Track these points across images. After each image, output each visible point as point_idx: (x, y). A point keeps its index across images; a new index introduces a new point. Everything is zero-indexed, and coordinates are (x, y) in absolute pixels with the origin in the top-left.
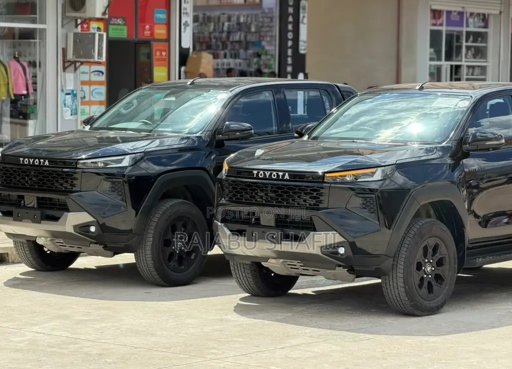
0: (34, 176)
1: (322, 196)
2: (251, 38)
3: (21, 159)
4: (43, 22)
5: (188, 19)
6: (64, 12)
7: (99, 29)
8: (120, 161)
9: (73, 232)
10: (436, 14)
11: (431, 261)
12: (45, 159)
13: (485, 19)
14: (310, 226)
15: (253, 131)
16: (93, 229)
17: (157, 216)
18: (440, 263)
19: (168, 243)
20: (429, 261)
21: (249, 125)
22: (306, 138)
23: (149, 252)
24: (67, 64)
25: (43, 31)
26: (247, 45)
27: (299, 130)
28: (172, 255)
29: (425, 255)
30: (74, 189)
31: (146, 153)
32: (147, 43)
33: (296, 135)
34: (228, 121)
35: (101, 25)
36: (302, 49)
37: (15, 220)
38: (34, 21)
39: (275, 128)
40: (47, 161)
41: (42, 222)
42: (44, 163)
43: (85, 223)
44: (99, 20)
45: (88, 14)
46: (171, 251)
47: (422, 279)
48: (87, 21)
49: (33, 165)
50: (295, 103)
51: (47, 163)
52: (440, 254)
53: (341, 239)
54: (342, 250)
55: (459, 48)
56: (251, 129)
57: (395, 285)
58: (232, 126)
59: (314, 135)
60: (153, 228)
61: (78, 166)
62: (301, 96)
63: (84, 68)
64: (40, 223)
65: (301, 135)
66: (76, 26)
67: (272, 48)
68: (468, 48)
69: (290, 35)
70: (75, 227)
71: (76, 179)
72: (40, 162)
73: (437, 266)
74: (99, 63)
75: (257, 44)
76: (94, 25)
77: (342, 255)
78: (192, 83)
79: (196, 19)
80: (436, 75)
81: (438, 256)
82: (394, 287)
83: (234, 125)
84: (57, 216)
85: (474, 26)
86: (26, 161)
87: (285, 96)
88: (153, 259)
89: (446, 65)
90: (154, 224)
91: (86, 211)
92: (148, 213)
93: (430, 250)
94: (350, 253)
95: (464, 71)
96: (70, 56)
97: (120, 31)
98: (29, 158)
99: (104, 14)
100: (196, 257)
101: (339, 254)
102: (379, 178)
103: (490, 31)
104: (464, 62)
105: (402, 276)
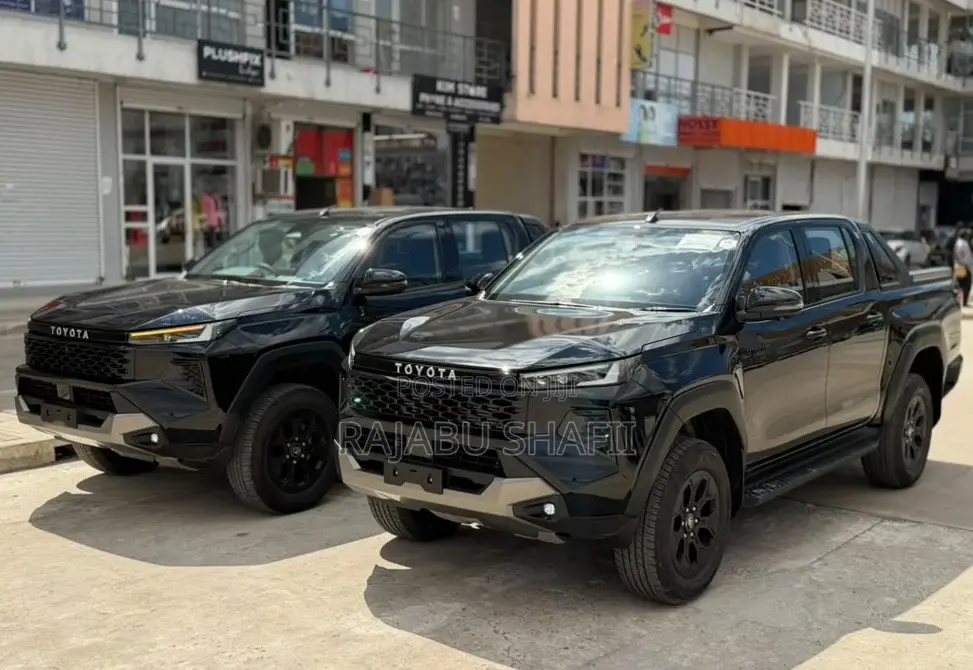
0: (70, 355)
1: (514, 413)
2: (428, 177)
3: (53, 328)
4: (233, 157)
5: (370, 158)
6: (253, 149)
7: (287, 166)
8: (198, 333)
9: (123, 443)
10: (584, 157)
11: (694, 509)
12: (83, 328)
13: (621, 162)
14: (493, 467)
15: (406, 282)
16: (155, 438)
17: (261, 413)
18: (706, 511)
19: (277, 451)
20: (691, 511)
21: (399, 273)
22: (481, 296)
23: (245, 469)
24: (257, 198)
25: (233, 169)
26: (424, 183)
27: (472, 281)
28: (286, 467)
29: (686, 502)
30: (125, 377)
31: (240, 320)
32: (332, 180)
33: (467, 288)
34: (373, 267)
35: (289, 162)
36: (472, 186)
37: (44, 420)
38: (225, 158)
39: (438, 274)
40: (86, 332)
41: (80, 426)
42: (82, 334)
43: (143, 430)
44: (285, 157)
45: (274, 151)
46: (284, 461)
47: (682, 541)
48: (275, 158)
49: (68, 338)
50: (463, 239)
51: (86, 335)
52: (708, 495)
53: (549, 491)
54: (550, 509)
55: (601, 189)
56: (404, 280)
57: (640, 561)
58: (377, 273)
59: (494, 291)
60: (252, 431)
61: (130, 342)
62: (470, 229)
63: (273, 202)
64: (77, 428)
65: (476, 291)
66: (265, 162)
67: (446, 185)
68: (610, 187)
69: (461, 167)
70: (126, 436)
71: (124, 361)
72: (76, 333)
73: (702, 515)
74: (287, 198)
75: (432, 182)
76: (282, 163)
77: (550, 516)
78: (326, 214)
79: (378, 160)
80: (583, 209)
81: (704, 499)
82: (637, 564)
83: (380, 273)
84: (99, 417)
85: (612, 169)
86: (59, 331)
87: (452, 230)
88: (253, 478)
89: (591, 200)
90: (254, 426)
91: (143, 412)
92: (244, 411)
93: (693, 493)
94: (565, 514)
95: (606, 208)
96: (259, 189)
97: (307, 168)
98: (62, 326)
99: (289, 151)
100: (323, 467)
101: (545, 514)
102: (615, 381)
103: (627, 172)
104: (606, 198)
105: (652, 546)
